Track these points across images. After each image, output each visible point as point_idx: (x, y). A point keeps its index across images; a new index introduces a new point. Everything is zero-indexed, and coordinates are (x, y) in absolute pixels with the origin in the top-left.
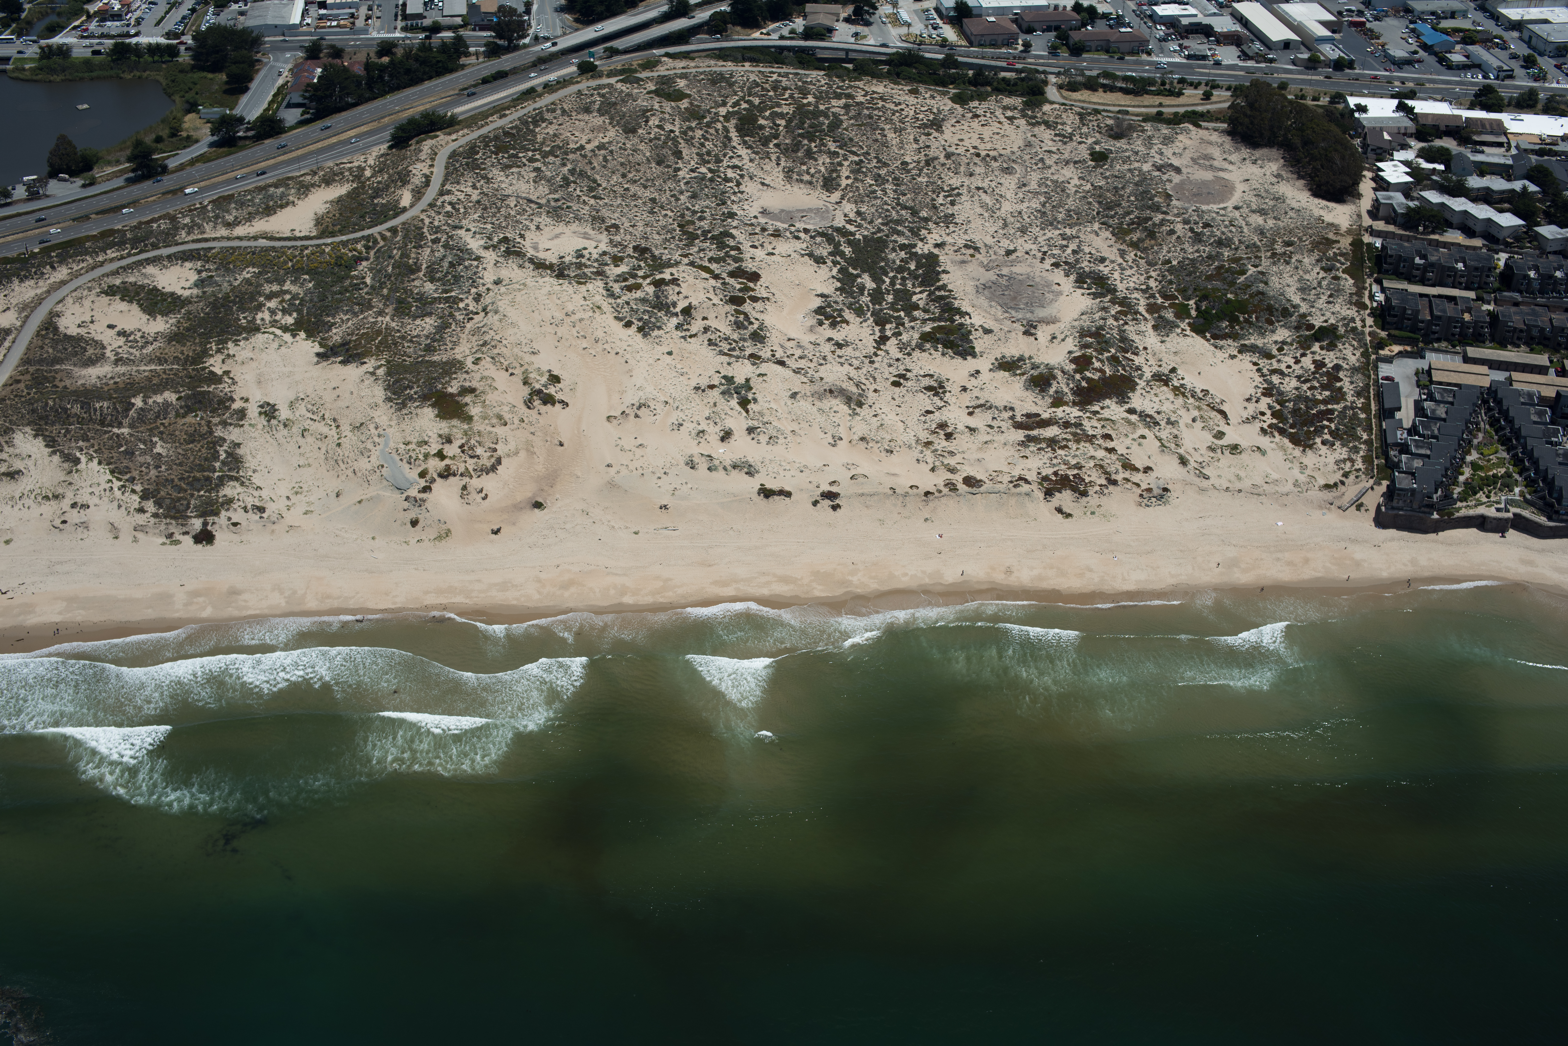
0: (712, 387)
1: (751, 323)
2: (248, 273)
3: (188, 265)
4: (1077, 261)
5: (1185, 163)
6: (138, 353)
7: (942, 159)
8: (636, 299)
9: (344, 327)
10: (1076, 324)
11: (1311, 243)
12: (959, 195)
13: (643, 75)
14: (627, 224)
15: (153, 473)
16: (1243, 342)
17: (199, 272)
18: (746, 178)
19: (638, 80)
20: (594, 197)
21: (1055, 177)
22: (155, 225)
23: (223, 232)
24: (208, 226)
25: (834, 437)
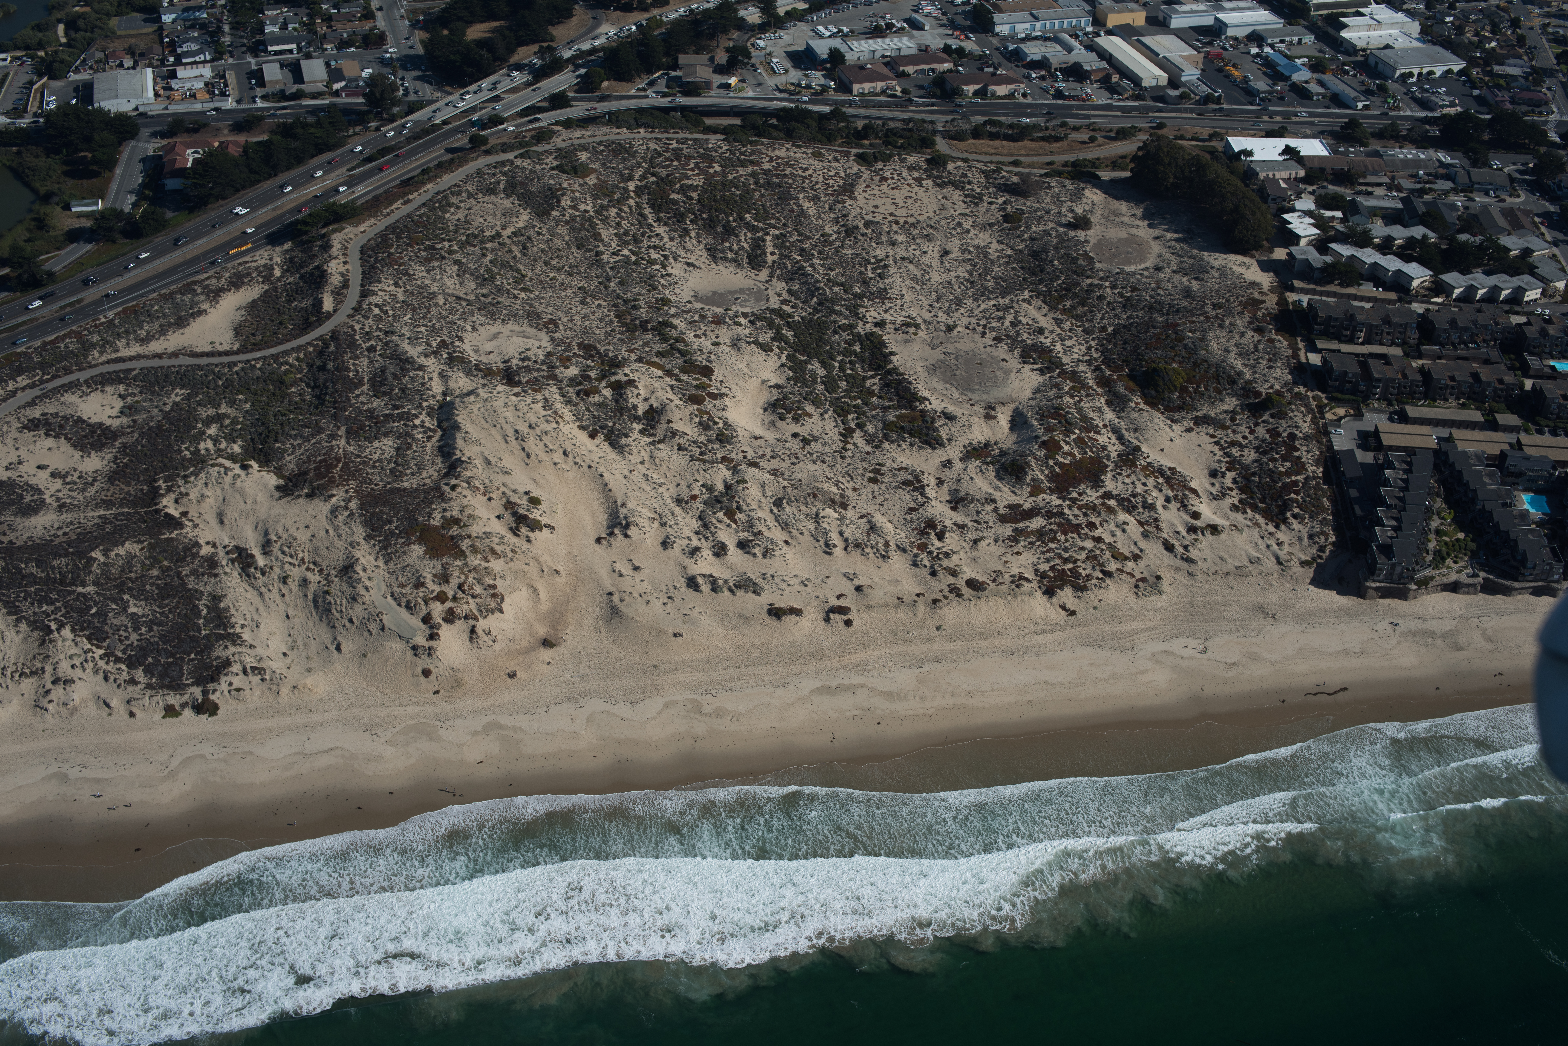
0: (694, 498)
1: (716, 423)
2: (177, 395)
3: (109, 389)
4: (1018, 334)
6: (80, 497)
7: (863, 229)
8: (594, 404)
9: (297, 453)
10: (1034, 403)
11: (1240, 304)
12: (886, 267)
13: (541, 148)
14: (565, 319)
15: (134, 637)
16: (1196, 414)
17: (123, 397)
18: (671, 259)
19: (538, 154)
20: (523, 289)
21: (975, 242)
22: (62, 346)
23: (136, 349)
24: (121, 344)
25: (827, 545)
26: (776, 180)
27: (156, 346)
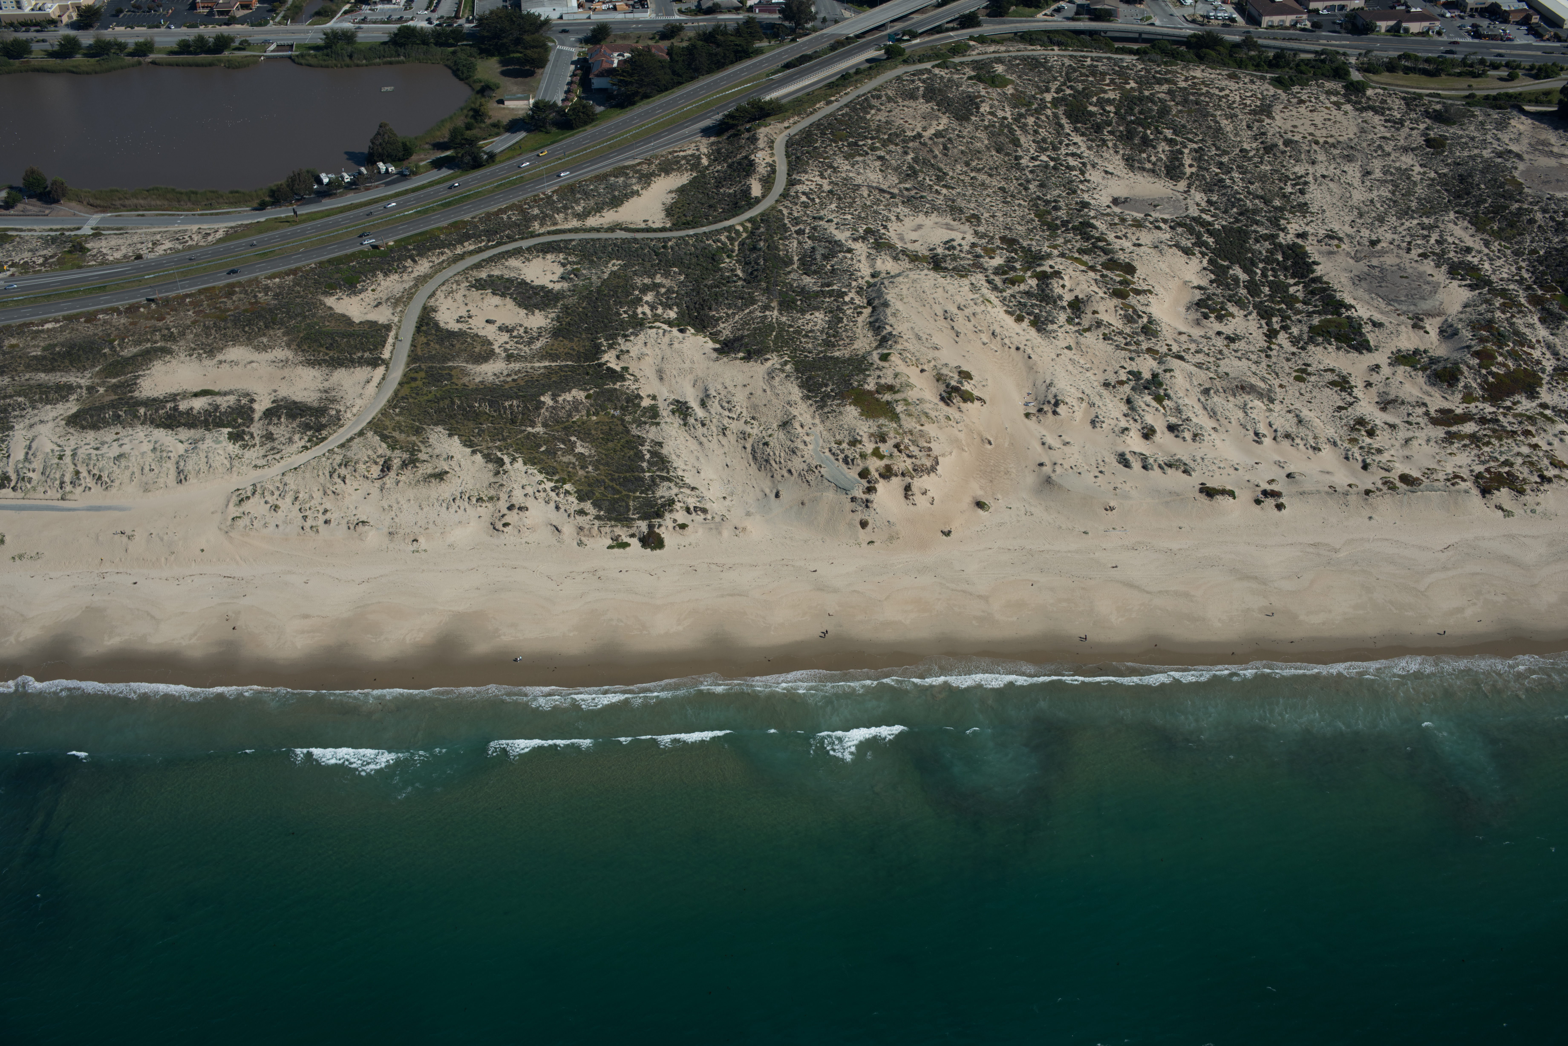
0: (1121, 383)
1: (1140, 317)
2: (614, 265)
3: (550, 257)
4: (1444, 251)
5: (1524, 149)
7: (1282, 147)
8: (1019, 292)
9: (731, 321)
10: (1463, 316)
12: (1306, 183)
13: (957, 60)
14: (986, 215)
15: (582, 473)
17: (563, 265)
18: (1089, 167)
19: (955, 66)
20: (945, 186)
21: (1398, 164)
22: (505, 217)
23: (576, 223)
24: (559, 217)
25: (1257, 434)
26: (1191, 98)
27: (592, 221)
